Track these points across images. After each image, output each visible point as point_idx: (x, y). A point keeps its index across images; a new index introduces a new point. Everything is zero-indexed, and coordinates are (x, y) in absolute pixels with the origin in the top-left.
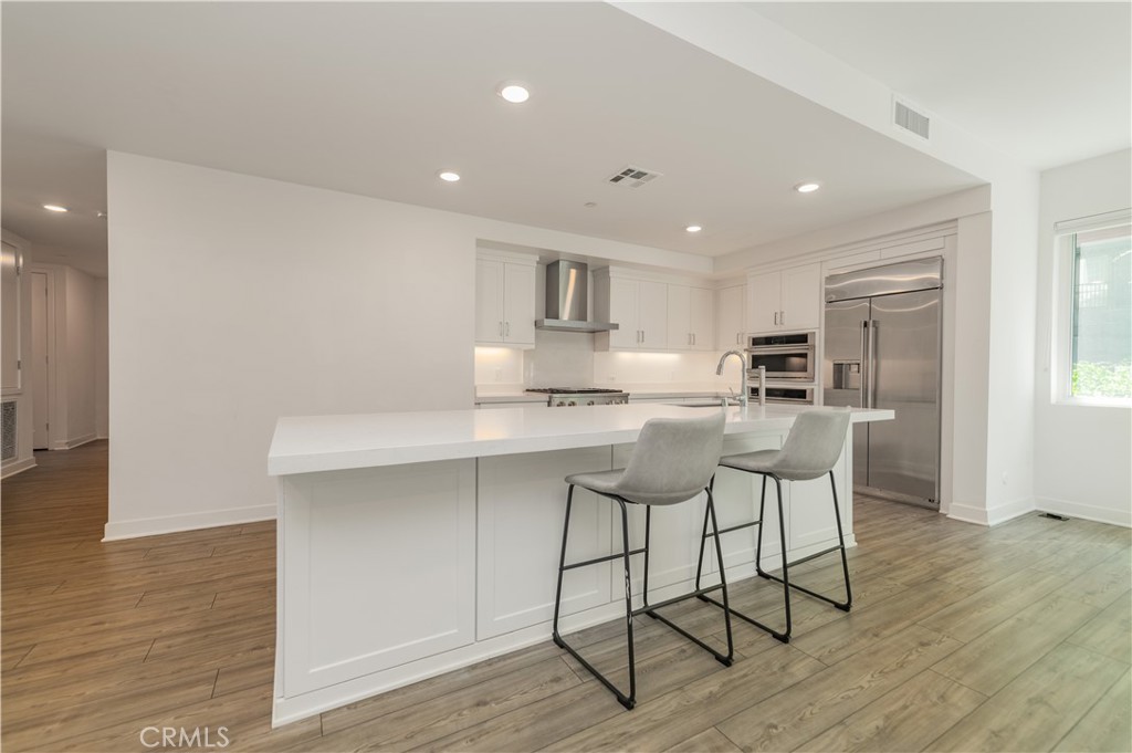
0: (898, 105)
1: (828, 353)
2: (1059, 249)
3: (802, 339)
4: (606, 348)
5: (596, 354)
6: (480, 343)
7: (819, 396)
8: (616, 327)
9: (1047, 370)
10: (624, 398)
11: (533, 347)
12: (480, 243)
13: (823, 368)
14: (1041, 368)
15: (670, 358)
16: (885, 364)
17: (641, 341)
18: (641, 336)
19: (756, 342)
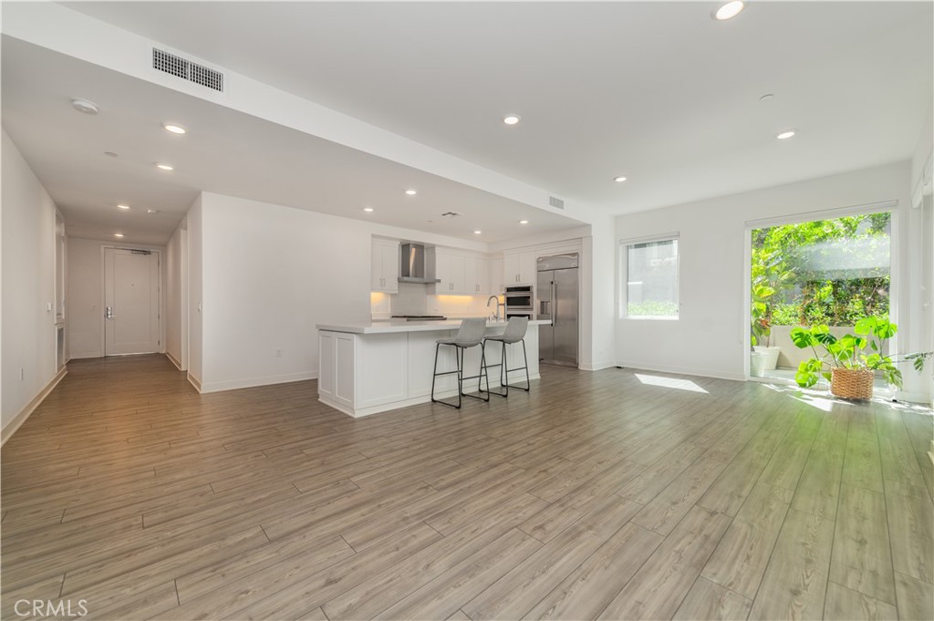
0: (551, 198)
1: (538, 297)
2: (622, 249)
3: (527, 289)
4: (434, 293)
5: (428, 296)
6: (373, 290)
7: (535, 317)
8: (439, 281)
9: (618, 304)
10: (445, 319)
11: (397, 292)
12: (373, 236)
13: (536, 302)
14: (617, 304)
15: (467, 299)
16: (560, 302)
17: (452, 290)
18: (452, 287)
19: (509, 290)
